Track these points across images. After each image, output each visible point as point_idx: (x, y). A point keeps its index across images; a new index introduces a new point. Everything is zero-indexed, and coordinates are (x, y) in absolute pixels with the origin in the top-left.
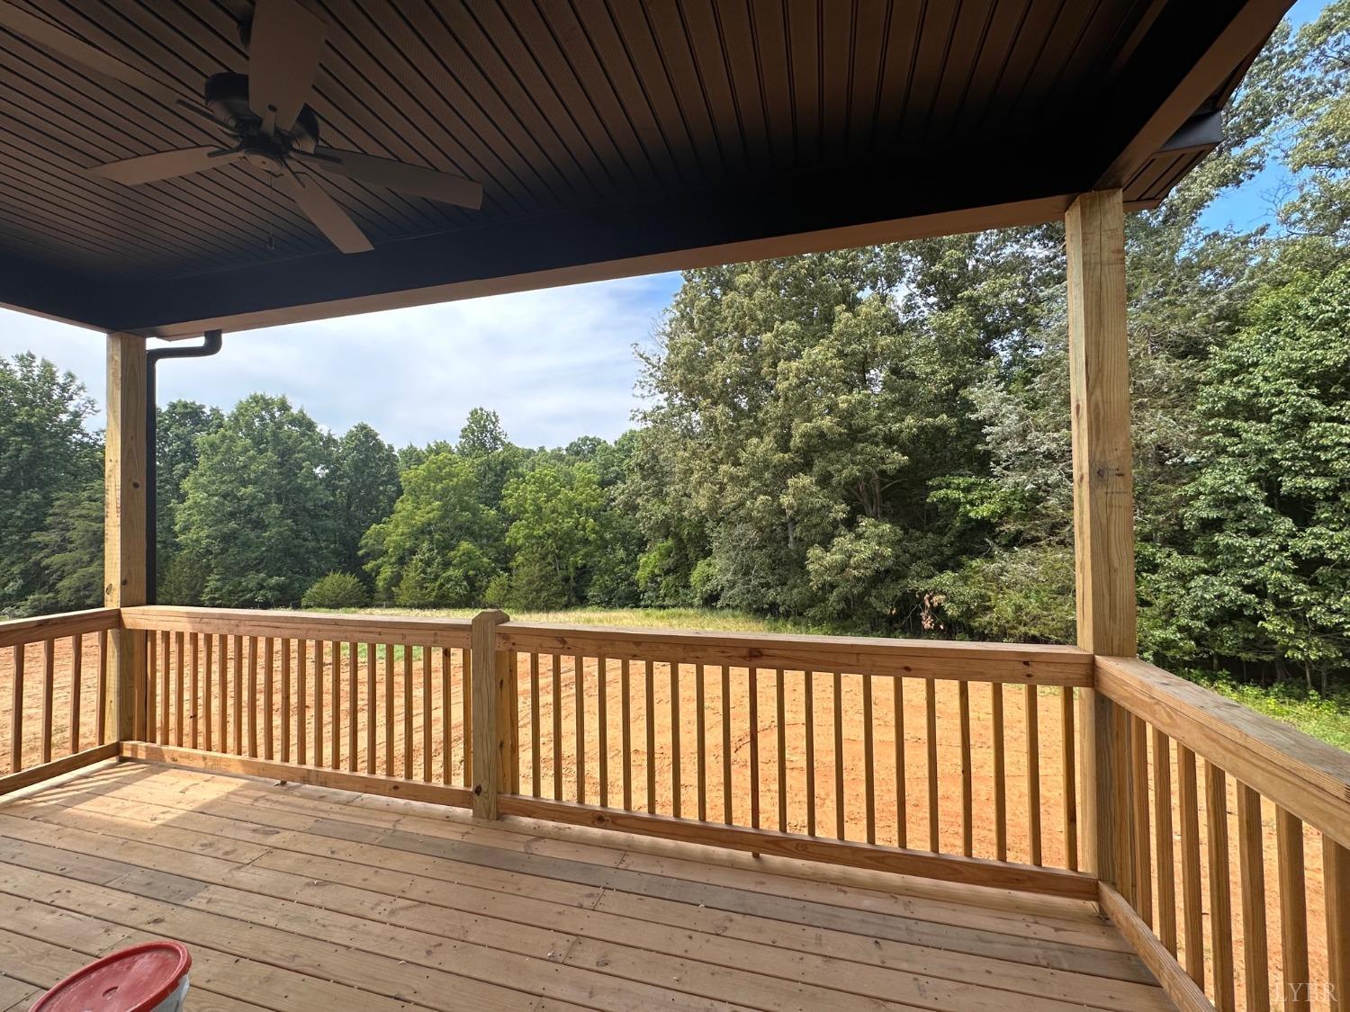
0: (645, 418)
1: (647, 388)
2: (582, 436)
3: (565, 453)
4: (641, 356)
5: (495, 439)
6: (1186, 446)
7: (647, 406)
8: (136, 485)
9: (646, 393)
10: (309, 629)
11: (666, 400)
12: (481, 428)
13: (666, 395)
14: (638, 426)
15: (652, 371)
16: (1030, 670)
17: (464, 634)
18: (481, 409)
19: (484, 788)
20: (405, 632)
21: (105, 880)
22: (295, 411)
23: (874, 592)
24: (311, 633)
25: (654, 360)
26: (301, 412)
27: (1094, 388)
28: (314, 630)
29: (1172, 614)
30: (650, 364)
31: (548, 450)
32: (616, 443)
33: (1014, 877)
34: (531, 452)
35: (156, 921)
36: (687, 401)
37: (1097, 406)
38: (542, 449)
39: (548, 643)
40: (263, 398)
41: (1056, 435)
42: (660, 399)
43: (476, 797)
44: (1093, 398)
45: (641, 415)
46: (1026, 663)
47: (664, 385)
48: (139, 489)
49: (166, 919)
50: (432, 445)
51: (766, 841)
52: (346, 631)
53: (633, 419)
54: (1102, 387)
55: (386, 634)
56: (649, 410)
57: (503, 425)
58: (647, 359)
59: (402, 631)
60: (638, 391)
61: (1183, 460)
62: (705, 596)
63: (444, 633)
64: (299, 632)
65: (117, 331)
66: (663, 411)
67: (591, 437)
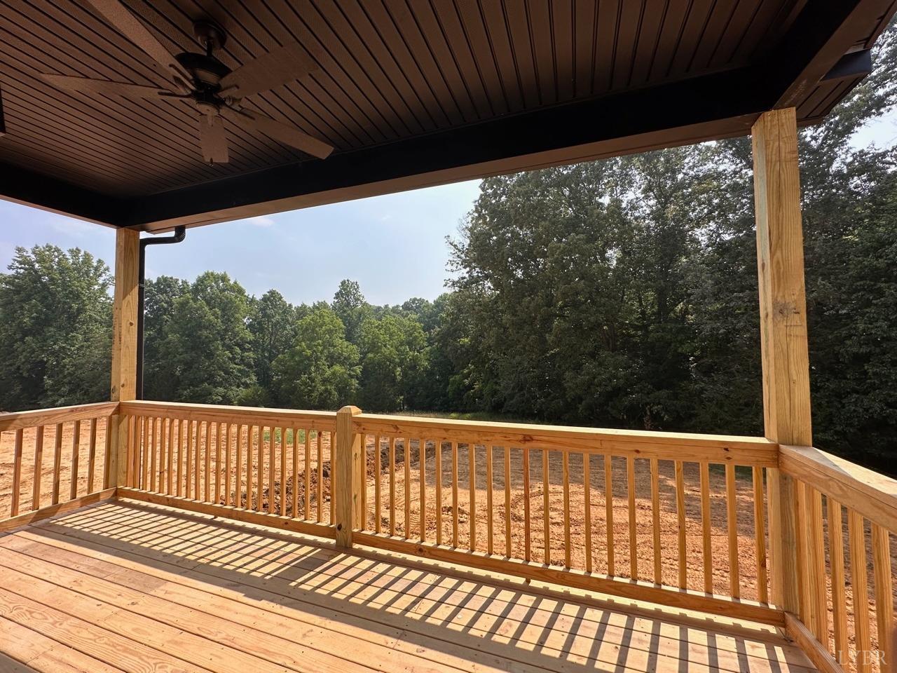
0: (453, 285)
1: (455, 265)
2: (413, 297)
3: (401, 308)
4: (451, 244)
5: (357, 300)
6: (840, 302)
7: (455, 277)
8: (131, 324)
9: (455, 269)
10: (233, 417)
11: (468, 273)
12: (346, 291)
13: (468, 269)
14: (449, 291)
15: (459, 253)
16: (729, 455)
17: (332, 422)
18: (348, 281)
19: (343, 526)
20: (294, 419)
21: (104, 575)
22: (232, 282)
23: (610, 403)
24: (234, 420)
25: (460, 247)
26: (235, 283)
27: (776, 250)
28: (237, 417)
29: (831, 422)
30: (457, 249)
31: (390, 307)
32: (434, 302)
33: (719, 606)
34: (379, 308)
35: (133, 604)
36: (482, 273)
37: (778, 262)
38: (386, 306)
39: (386, 429)
40: (212, 274)
41: (741, 295)
42: (464, 272)
43: (338, 532)
44: (775, 257)
45: (451, 283)
46: (726, 449)
47: (466, 264)
48: (133, 327)
49: (139, 603)
50: (316, 304)
51: (535, 571)
52: (256, 419)
53: (446, 285)
54: (782, 250)
55: (282, 421)
56: (456, 279)
57: (361, 291)
58: (455, 246)
59: (291, 419)
60: (449, 267)
61: (837, 311)
62: (493, 404)
63: (319, 421)
64: (227, 419)
65: (122, 227)
66: (465, 280)
67: (418, 298)
